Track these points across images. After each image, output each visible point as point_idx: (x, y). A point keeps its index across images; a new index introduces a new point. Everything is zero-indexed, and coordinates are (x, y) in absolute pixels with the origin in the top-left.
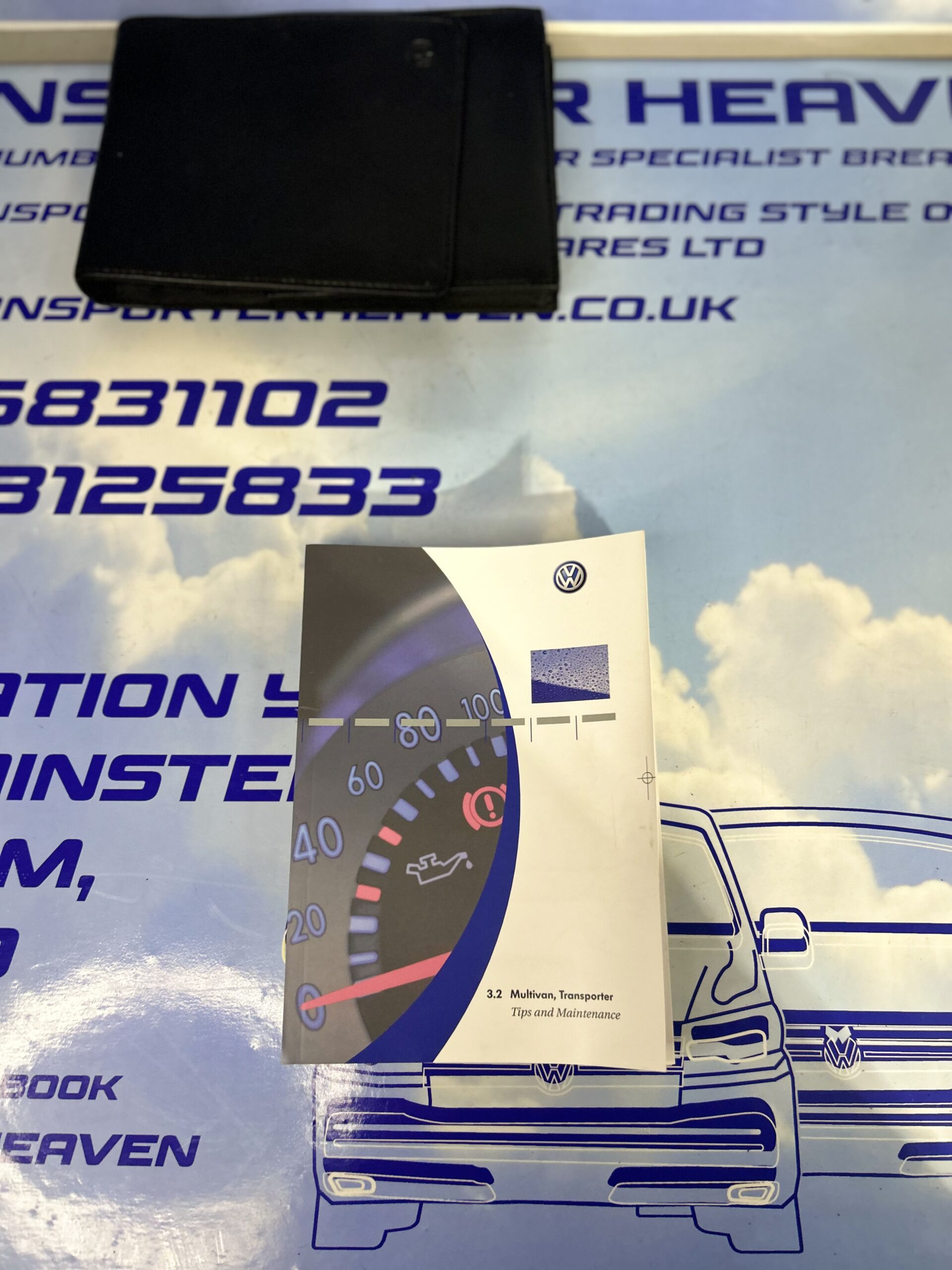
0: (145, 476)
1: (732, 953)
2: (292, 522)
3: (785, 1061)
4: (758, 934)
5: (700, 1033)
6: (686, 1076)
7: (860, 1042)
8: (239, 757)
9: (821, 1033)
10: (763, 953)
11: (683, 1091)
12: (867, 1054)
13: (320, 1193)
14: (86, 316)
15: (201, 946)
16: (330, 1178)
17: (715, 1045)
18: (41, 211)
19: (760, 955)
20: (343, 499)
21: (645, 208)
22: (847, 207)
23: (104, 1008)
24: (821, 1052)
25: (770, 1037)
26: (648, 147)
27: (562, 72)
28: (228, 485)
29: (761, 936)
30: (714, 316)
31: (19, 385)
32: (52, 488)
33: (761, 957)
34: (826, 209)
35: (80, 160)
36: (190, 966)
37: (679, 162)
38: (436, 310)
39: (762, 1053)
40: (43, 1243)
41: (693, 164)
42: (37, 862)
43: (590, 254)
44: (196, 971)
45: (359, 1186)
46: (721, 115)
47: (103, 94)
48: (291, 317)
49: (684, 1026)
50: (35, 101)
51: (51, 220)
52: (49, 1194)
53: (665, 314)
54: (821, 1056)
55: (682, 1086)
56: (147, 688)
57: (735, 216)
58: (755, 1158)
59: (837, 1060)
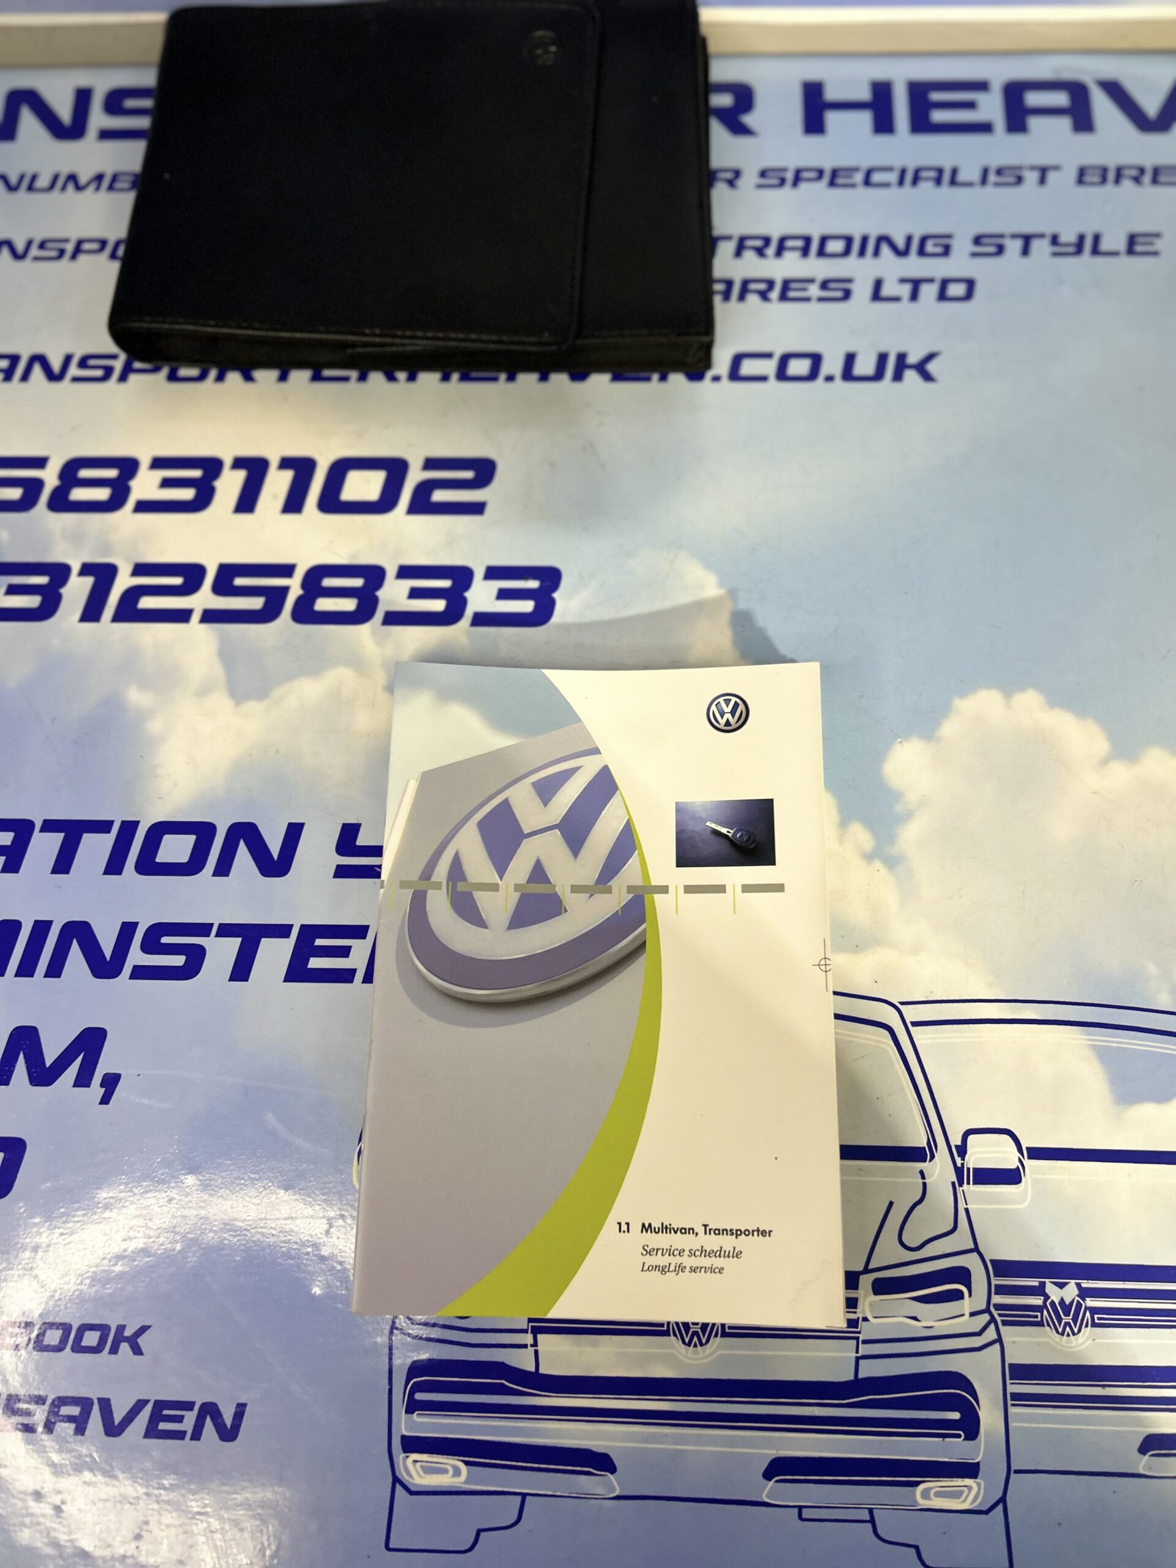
0: (192, 575)
1: (925, 1185)
2: (374, 633)
3: (992, 1326)
4: (959, 1161)
5: (882, 1287)
6: (865, 1342)
7: (1091, 1302)
8: (303, 927)
9: (1040, 1291)
10: (965, 1186)
11: (861, 1362)
12: (1099, 1319)
13: (396, 1480)
14: (123, 378)
15: (253, 1163)
16: (409, 1461)
17: (902, 1303)
18: (70, 247)
19: (961, 1188)
20: (438, 605)
21: (824, 240)
22: (1081, 238)
23: (130, 1239)
24: (1039, 1314)
25: (973, 1294)
26: (828, 166)
27: (720, 71)
28: (295, 586)
29: (963, 1164)
30: (910, 375)
31: (40, 463)
32: (77, 589)
33: (963, 1191)
34: (1055, 240)
35: (118, 185)
36: (237, 1188)
37: (867, 182)
38: (559, 369)
39: (963, 1315)
40: (48, 1533)
41: (886, 185)
42: (50, 1055)
43: (753, 299)
44: (245, 1194)
45: (445, 1471)
46: (921, 124)
47: (147, 103)
48: (376, 378)
49: (862, 1278)
50: (65, 112)
51: (82, 258)
52: (57, 1470)
53: (848, 374)
54: (1039, 1319)
55: (859, 1355)
56: (190, 840)
57: (939, 250)
58: (952, 1449)
59: (1060, 1325)
